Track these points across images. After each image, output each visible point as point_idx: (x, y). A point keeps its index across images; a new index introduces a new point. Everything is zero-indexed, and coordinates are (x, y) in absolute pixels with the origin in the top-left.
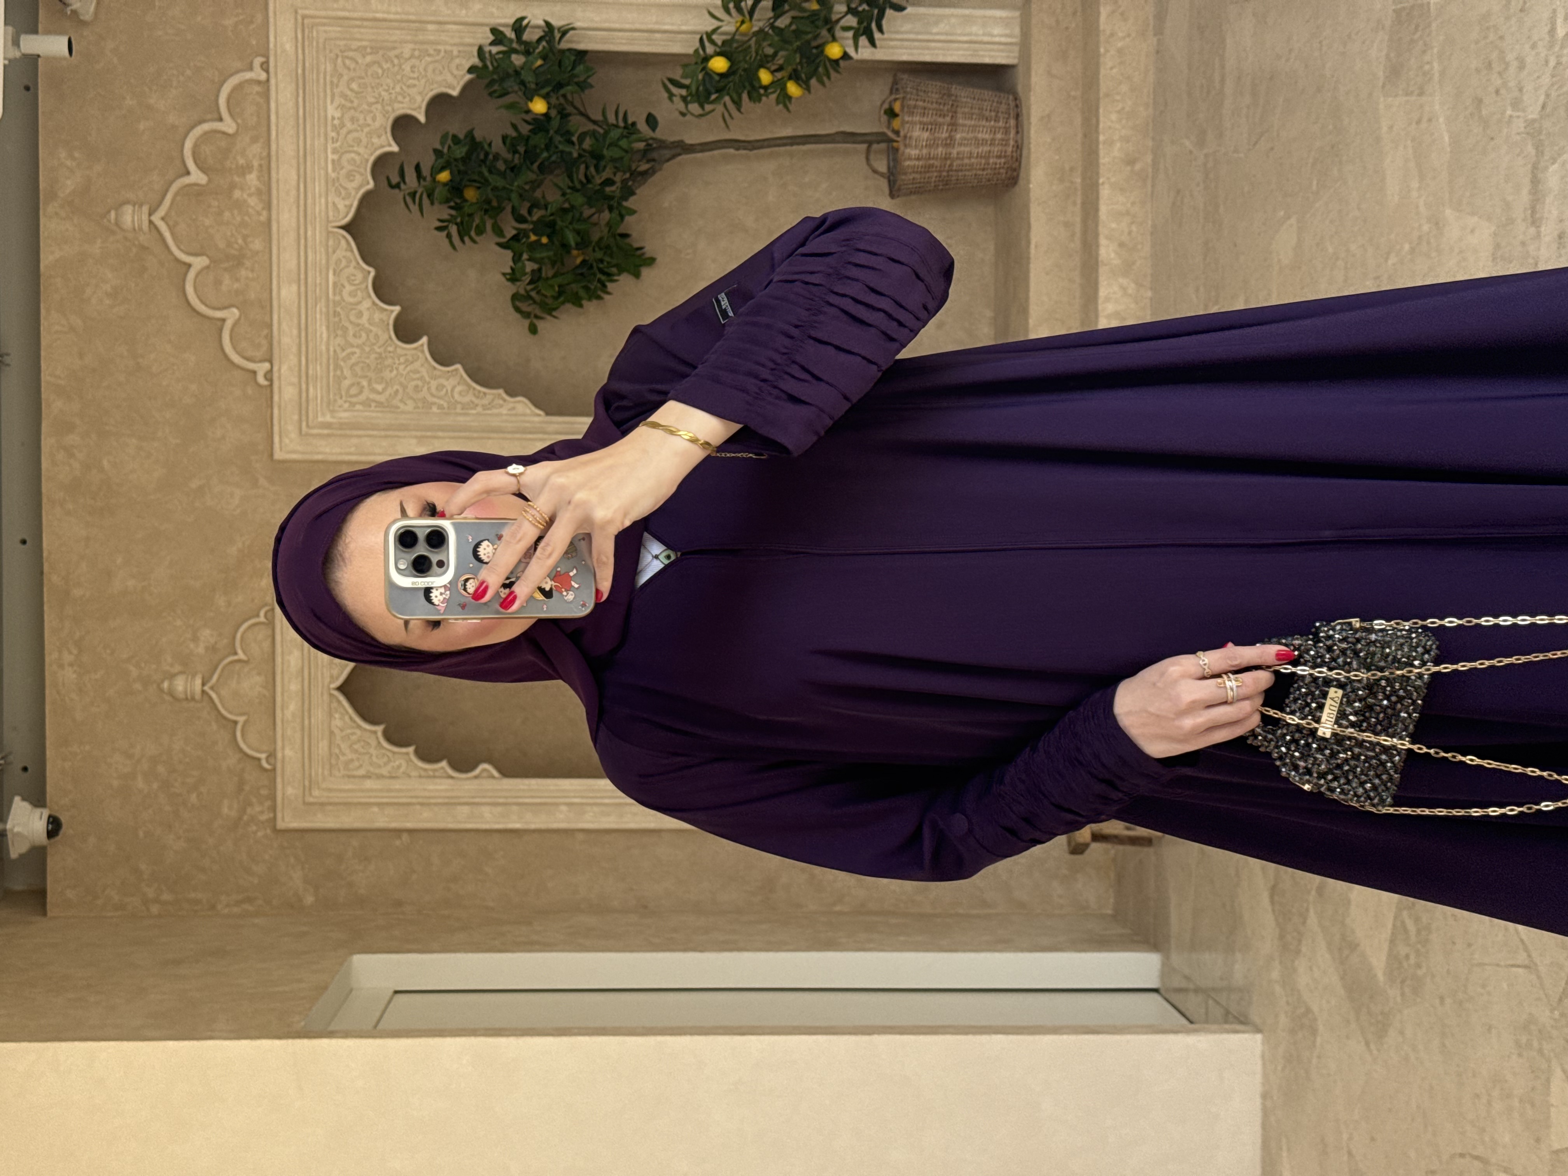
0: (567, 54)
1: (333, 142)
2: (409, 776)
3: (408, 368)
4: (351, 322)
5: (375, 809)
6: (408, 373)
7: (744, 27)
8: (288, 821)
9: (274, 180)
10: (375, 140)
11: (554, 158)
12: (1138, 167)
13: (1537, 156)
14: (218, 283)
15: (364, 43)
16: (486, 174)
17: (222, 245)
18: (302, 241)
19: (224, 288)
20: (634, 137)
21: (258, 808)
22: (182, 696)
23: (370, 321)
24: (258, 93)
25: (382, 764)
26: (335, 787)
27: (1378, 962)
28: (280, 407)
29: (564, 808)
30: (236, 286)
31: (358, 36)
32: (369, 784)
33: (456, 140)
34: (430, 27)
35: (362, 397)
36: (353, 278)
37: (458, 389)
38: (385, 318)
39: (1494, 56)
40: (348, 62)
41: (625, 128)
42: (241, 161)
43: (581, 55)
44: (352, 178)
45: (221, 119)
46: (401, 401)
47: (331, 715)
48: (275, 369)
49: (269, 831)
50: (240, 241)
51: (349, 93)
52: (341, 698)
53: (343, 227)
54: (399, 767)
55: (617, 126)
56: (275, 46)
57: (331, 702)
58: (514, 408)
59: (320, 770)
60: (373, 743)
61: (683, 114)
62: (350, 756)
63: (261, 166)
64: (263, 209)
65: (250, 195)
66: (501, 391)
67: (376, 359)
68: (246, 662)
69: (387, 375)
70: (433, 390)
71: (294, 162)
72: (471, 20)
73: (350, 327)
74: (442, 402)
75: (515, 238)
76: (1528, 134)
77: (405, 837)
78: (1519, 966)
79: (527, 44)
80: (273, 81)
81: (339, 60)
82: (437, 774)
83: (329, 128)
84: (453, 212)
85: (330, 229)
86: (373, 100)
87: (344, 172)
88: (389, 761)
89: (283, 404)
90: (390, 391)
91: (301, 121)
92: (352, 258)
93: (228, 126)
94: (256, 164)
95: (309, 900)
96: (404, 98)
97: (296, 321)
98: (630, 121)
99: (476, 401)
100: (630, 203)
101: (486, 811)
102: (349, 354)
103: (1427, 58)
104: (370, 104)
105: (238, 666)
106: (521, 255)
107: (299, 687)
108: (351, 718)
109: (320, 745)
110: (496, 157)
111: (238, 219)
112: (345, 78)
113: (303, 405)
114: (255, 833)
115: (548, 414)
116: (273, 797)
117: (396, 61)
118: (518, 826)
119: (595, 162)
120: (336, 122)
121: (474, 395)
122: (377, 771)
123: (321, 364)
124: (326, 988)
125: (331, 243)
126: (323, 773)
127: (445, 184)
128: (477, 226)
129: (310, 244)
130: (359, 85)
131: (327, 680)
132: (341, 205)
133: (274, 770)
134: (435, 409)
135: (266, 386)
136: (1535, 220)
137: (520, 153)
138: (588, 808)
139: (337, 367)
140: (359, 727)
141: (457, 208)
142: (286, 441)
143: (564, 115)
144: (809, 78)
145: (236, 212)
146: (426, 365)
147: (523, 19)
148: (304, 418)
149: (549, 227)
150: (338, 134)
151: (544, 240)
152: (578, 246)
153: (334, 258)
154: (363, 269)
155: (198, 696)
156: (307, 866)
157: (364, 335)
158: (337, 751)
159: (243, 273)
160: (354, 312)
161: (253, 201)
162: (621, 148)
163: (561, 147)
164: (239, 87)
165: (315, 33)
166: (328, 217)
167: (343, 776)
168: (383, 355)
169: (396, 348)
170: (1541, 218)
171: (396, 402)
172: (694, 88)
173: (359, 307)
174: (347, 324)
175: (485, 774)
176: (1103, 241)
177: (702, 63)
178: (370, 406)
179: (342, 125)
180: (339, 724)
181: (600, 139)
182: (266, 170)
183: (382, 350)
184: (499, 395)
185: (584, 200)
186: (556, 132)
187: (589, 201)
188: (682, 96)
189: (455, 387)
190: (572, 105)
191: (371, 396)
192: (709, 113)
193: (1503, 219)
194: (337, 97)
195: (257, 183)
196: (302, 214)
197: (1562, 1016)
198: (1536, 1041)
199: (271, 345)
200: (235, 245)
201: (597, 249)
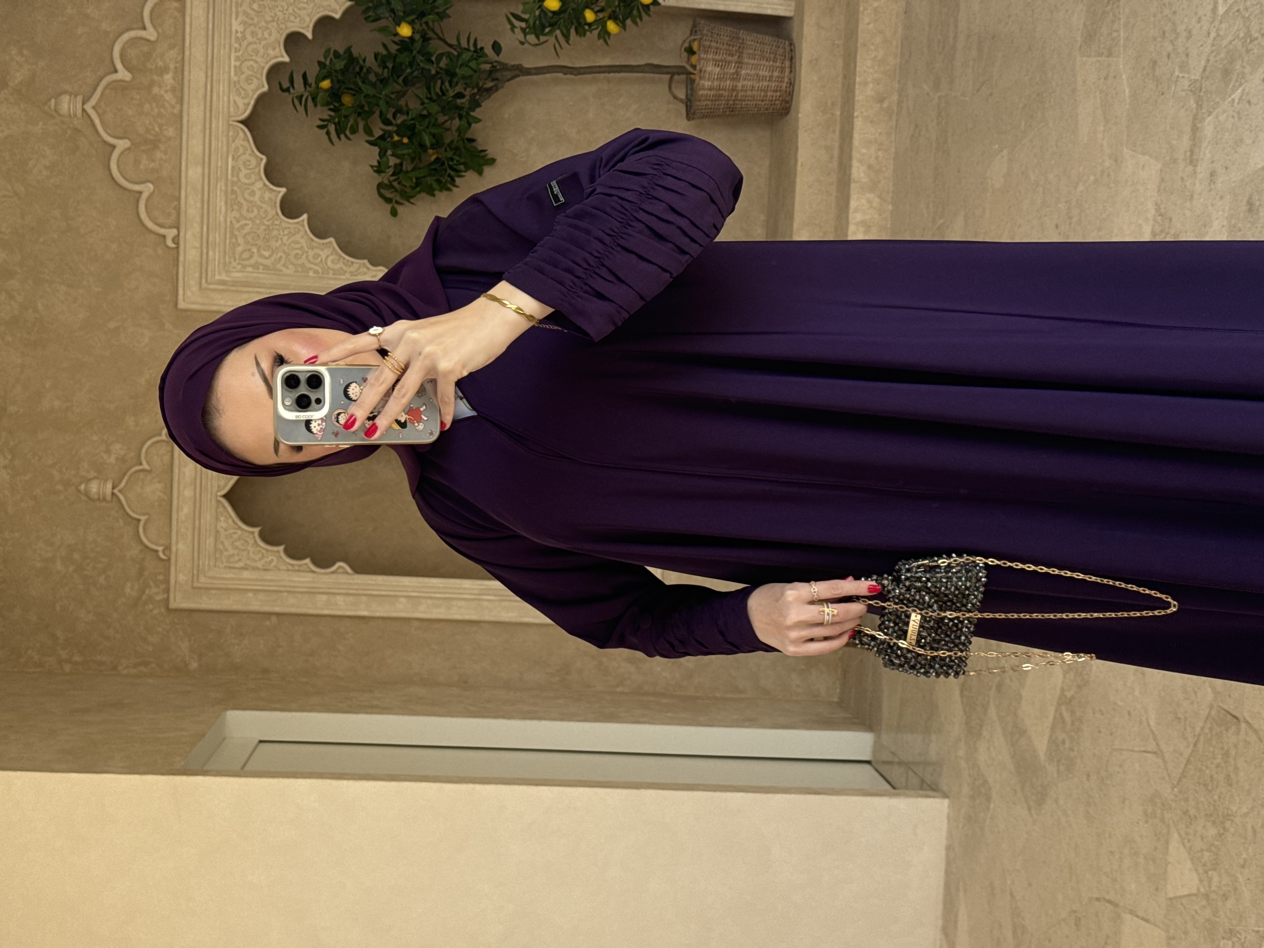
1: (236, 52)
2: (279, 570)
3: (290, 240)
4: (245, 199)
5: (250, 595)
6: (290, 243)
8: (178, 601)
9: (186, 80)
10: (271, 52)
11: (416, 73)
12: (885, 105)
13: (1197, 109)
14: (137, 162)
16: (360, 84)
17: (141, 130)
18: (208, 132)
19: (142, 167)
20: (482, 59)
21: (154, 590)
22: (96, 497)
23: (262, 198)
24: (176, 9)
25: (257, 559)
26: (217, 576)
27: (1041, 745)
28: (184, 266)
29: (403, 600)
30: (152, 165)
32: (246, 574)
33: (337, 55)
35: (253, 261)
36: (248, 163)
37: (331, 258)
38: (273, 198)
39: (1168, 28)
41: (475, 51)
42: (160, 63)
44: (250, 81)
45: (144, 28)
46: (284, 265)
47: (217, 519)
48: (182, 234)
49: (163, 610)
50: (157, 129)
51: (251, 12)
52: (226, 504)
53: (242, 122)
54: (272, 560)
55: (468, 50)
57: (218, 507)
59: (207, 562)
60: (251, 542)
61: (522, 43)
62: (231, 551)
63: (176, 68)
64: (177, 103)
65: (166, 91)
66: (366, 261)
67: (265, 230)
68: (149, 472)
69: (274, 244)
70: (311, 258)
71: (204, 67)
73: (244, 203)
74: (317, 268)
75: (382, 138)
76: (1191, 91)
77: (274, 619)
78: (1149, 752)
82: (301, 568)
83: (233, 41)
84: (332, 114)
85: (231, 123)
86: (269, 19)
87: (243, 77)
88: (263, 556)
89: (187, 264)
90: (275, 256)
91: (210, 32)
92: (248, 147)
93: (151, 34)
94: (172, 66)
95: (194, 665)
96: (296, 18)
97: (200, 196)
98: (479, 47)
99: (345, 268)
100: (476, 113)
101: (340, 599)
102: (243, 225)
103: (1115, 26)
104: (267, 22)
105: (142, 475)
106: (386, 151)
107: (192, 495)
108: (234, 521)
109: (208, 542)
110: (369, 70)
111: (156, 110)
113: (203, 266)
114: (151, 611)
116: (167, 581)
118: (365, 613)
119: (449, 78)
120: (239, 35)
121: (344, 263)
122: (253, 564)
123: (219, 234)
124: (204, 736)
125: (231, 134)
126: (209, 565)
127: (326, 91)
128: (352, 126)
129: (213, 134)
130: (260, 6)
131: (215, 489)
132: (241, 103)
133: (169, 559)
134: (311, 273)
135: (174, 248)
136: (1193, 161)
137: (387, 68)
138: (423, 601)
139: (233, 235)
140: (240, 528)
141: (335, 110)
142: (188, 293)
143: (425, 39)
144: (625, 19)
145: (154, 105)
146: (305, 237)
148: (204, 276)
149: (409, 130)
150: (240, 45)
151: (405, 140)
152: (433, 147)
153: (233, 146)
154: (256, 156)
155: (109, 497)
156: (193, 638)
157: (255, 210)
158: (221, 547)
159: (158, 155)
160: (248, 191)
161: (168, 97)
162: (470, 68)
163: (422, 65)
164: (161, 3)
166: (229, 112)
167: (225, 567)
168: (271, 227)
169: (281, 222)
170: (1197, 160)
171: (279, 266)
172: (531, 22)
173: (252, 187)
174: (242, 201)
175: (340, 570)
176: (855, 163)
177: (539, 2)
178: (258, 269)
179: (244, 38)
180: (223, 525)
181: (454, 59)
182: (180, 72)
183: (270, 223)
184: (364, 264)
185: (439, 109)
186: (418, 52)
187: (443, 110)
188: (522, 28)
189: (328, 257)
190: (433, 31)
191: (259, 260)
192: (543, 43)
193: (1168, 158)
194: (240, 15)
195: (171, 81)
196: (208, 108)
197: (1180, 792)
198: (1159, 811)
199: (179, 214)
200: (152, 132)
201: (448, 149)
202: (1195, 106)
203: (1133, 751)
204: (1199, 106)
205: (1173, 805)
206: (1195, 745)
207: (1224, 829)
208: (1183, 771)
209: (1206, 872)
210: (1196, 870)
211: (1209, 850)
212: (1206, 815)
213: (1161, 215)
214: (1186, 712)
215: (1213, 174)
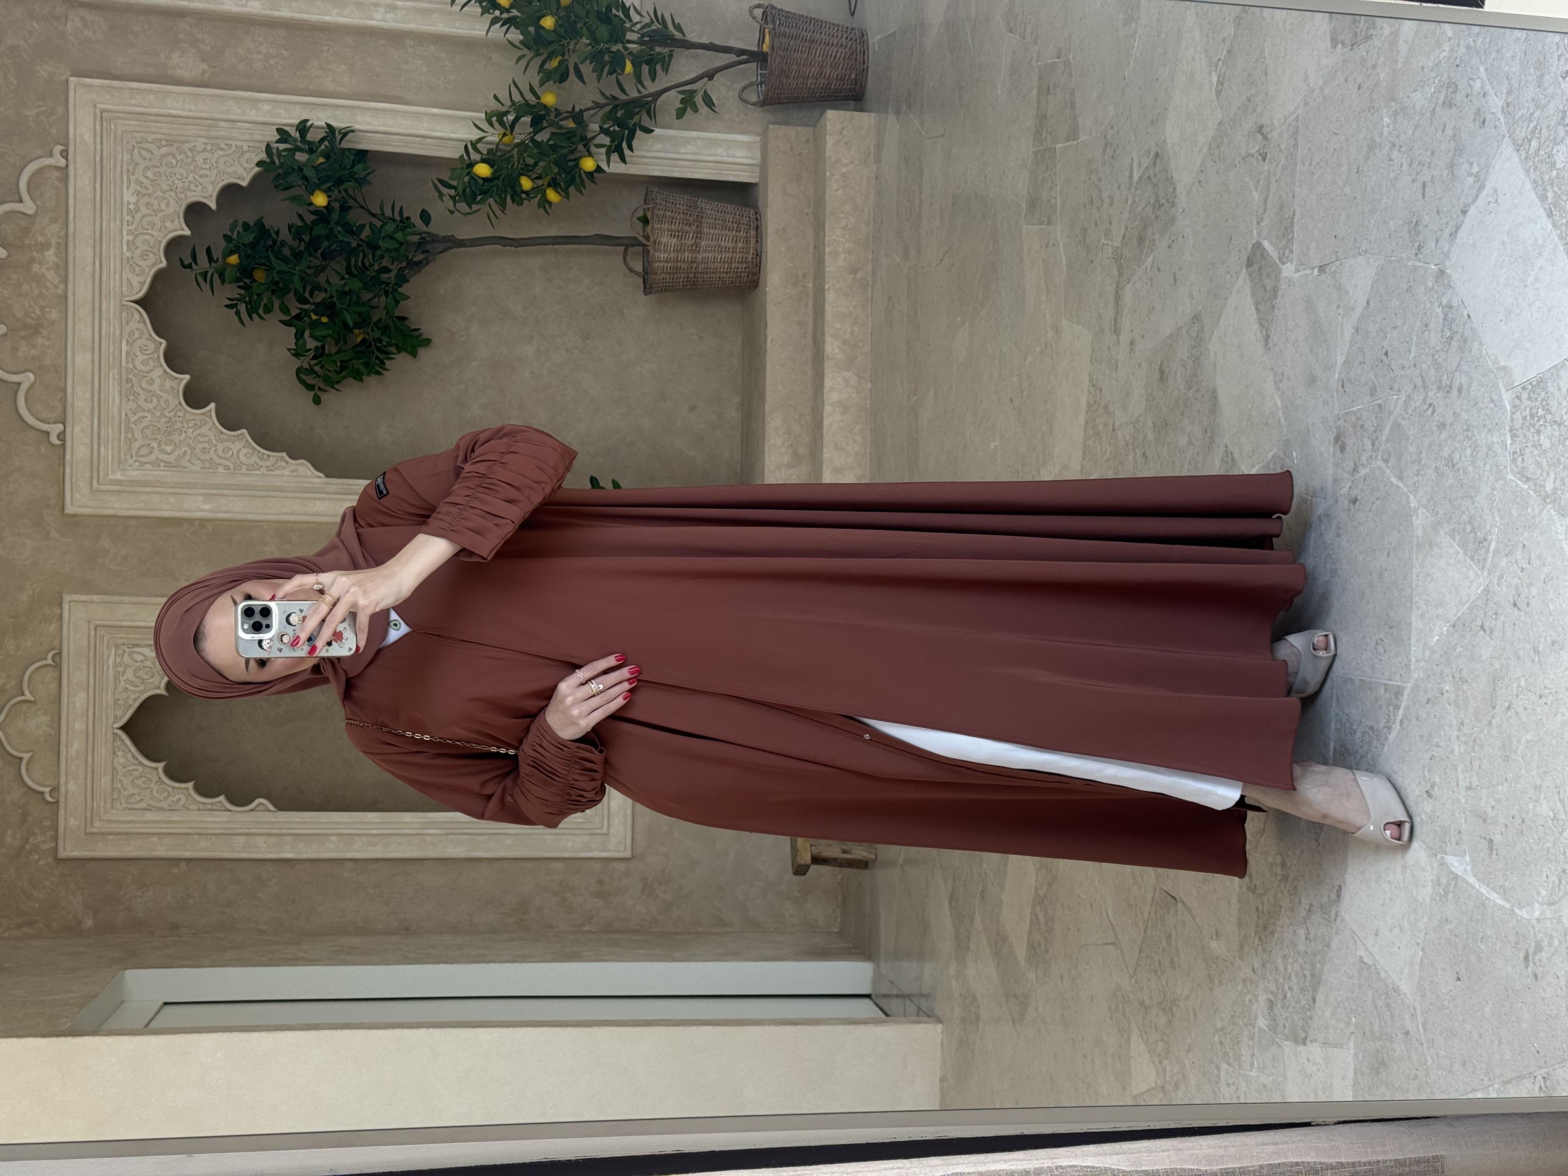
0: (347, 153)
1: (128, 225)
2: (188, 809)
3: (196, 433)
4: (142, 388)
5: (154, 839)
6: (196, 437)
7: (506, 138)
8: (69, 850)
9: (70, 257)
10: (169, 225)
11: (334, 247)
13: (1119, 277)
14: (15, 349)
15: (160, 136)
16: (273, 259)
17: (20, 315)
18: (97, 313)
19: (20, 354)
20: (409, 230)
21: (41, 838)
23: (161, 387)
24: (58, 179)
25: (162, 798)
26: (116, 818)
27: (1021, 950)
28: (72, 467)
29: (334, 839)
30: (33, 352)
31: (154, 130)
32: (149, 816)
33: (246, 226)
34: (222, 124)
35: (153, 457)
36: (145, 348)
37: (244, 451)
38: (175, 386)
40: (143, 152)
41: (401, 221)
42: (40, 239)
43: (362, 155)
44: (146, 257)
45: (21, 201)
46: (189, 461)
47: (114, 753)
48: (68, 430)
49: (50, 860)
50: (38, 312)
51: (145, 180)
52: (124, 737)
53: (137, 302)
54: (178, 800)
55: (393, 220)
56: (75, 135)
57: (114, 741)
58: (295, 470)
59: (102, 804)
60: (155, 779)
61: (452, 212)
62: (131, 790)
63: (58, 243)
64: (61, 282)
65: (48, 269)
66: (284, 454)
67: (166, 423)
68: (33, 703)
70: (220, 452)
71: (91, 242)
72: (260, 119)
73: (142, 393)
74: (228, 463)
75: (298, 317)
76: (1114, 258)
77: (183, 865)
78: (1109, 944)
79: (309, 143)
80: (71, 168)
81: (136, 150)
82: (215, 807)
83: (125, 213)
84: (242, 292)
85: (124, 303)
86: (169, 188)
87: (137, 252)
88: (168, 795)
89: (75, 463)
90: (178, 452)
91: (98, 205)
92: (145, 330)
93: (29, 207)
94: (54, 242)
95: (88, 923)
96: (197, 186)
97: (89, 386)
98: (405, 216)
99: (261, 463)
100: (404, 289)
101: (260, 841)
102: (140, 418)
103: (1053, 193)
104: (164, 192)
105: (24, 707)
106: (303, 332)
107: (84, 727)
108: (133, 756)
109: (103, 781)
110: (283, 244)
111: (36, 291)
112: (141, 167)
113: (94, 465)
114: (36, 862)
115: (327, 476)
116: (55, 828)
117: (189, 154)
118: (290, 856)
119: (372, 251)
120: (132, 207)
121: (258, 458)
122: (158, 804)
123: (112, 428)
124: (95, 996)
125: (124, 315)
126: (104, 806)
127: (233, 265)
128: (265, 305)
129: (104, 315)
130: (154, 174)
131: (111, 721)
132: (135, 281)
133: (57, 802)
134: (221, 469)
135: (59, 446)
136: (1116, 330)
137: (303, 241)
138: (358, 838)
141: (246, 287)
142: (77, 496)
143: (345, 208)
144: (567, 187)
145: (34, 284)
146: (213, 429)
147: (306, 121)
148: (95, 475)
149: (328, 308)
150: (133, 217)
151: (324, 320)
152: (357, 325)
153: (128, 329)
154: (154, 341)
156: (87, 891)
157: (155, 400)
158: (119, 786)
159: (40, 341)
160: (145, 379)
161: (50, 275)
162: (396, 240)
163: (340, 237)
164: (39, 172)
165: (113, 127)
166: (122, 292)
167: (124, 809)
168: (173, 420)
169: (184, 414)
170: (1120, 329)
171: (184, 463)
172: (460, 189)
173: (151, 375)
174: (139, 391)
175: (261, 808)
177: (467, 168)
178: (159, 466)
179: (138, 210)
180: (122, 760)
181: (377, 232)
182: (64, 247)
183: (172, 414)
184: (282, 457)
185: (361, 285)
186: (336, 223)
187: (366, 285)
188: (450, 196)
189: (240, 449)
190: (355, 200)
191: (160, 457)
192: (475, 212)
193: (1097, 328)
194: (133, 183)
195: (54, 258)
196: (97, 288)
197: (1136, 982)
198: (1121, 1006)
199: (65, 408)
200: (33, 315)
201: (375, 329)
202: (1117, 273)
203: (1096, 945)
204: (1121, 274)
205: (1132, 997)
206: (1145, 932)
207: (1172, 1015)
208: (1138, 960)
209: (1161, 1062)
210: (1153, 1062)
211: (1162, 1040)
212: (1158, 1003)
213: (1094, 386)
214: (1136, 898)
215: (1132, 343)
